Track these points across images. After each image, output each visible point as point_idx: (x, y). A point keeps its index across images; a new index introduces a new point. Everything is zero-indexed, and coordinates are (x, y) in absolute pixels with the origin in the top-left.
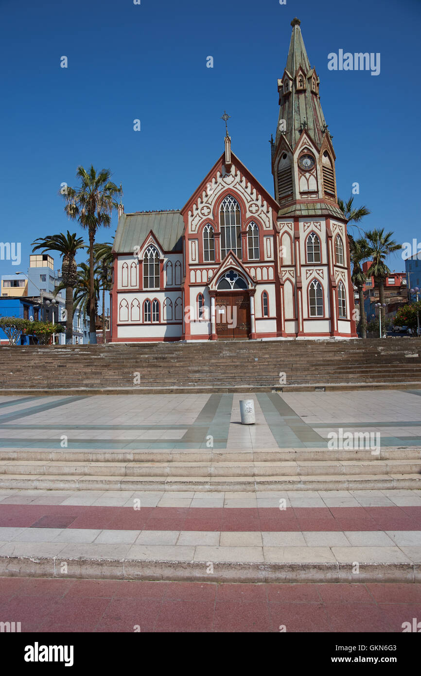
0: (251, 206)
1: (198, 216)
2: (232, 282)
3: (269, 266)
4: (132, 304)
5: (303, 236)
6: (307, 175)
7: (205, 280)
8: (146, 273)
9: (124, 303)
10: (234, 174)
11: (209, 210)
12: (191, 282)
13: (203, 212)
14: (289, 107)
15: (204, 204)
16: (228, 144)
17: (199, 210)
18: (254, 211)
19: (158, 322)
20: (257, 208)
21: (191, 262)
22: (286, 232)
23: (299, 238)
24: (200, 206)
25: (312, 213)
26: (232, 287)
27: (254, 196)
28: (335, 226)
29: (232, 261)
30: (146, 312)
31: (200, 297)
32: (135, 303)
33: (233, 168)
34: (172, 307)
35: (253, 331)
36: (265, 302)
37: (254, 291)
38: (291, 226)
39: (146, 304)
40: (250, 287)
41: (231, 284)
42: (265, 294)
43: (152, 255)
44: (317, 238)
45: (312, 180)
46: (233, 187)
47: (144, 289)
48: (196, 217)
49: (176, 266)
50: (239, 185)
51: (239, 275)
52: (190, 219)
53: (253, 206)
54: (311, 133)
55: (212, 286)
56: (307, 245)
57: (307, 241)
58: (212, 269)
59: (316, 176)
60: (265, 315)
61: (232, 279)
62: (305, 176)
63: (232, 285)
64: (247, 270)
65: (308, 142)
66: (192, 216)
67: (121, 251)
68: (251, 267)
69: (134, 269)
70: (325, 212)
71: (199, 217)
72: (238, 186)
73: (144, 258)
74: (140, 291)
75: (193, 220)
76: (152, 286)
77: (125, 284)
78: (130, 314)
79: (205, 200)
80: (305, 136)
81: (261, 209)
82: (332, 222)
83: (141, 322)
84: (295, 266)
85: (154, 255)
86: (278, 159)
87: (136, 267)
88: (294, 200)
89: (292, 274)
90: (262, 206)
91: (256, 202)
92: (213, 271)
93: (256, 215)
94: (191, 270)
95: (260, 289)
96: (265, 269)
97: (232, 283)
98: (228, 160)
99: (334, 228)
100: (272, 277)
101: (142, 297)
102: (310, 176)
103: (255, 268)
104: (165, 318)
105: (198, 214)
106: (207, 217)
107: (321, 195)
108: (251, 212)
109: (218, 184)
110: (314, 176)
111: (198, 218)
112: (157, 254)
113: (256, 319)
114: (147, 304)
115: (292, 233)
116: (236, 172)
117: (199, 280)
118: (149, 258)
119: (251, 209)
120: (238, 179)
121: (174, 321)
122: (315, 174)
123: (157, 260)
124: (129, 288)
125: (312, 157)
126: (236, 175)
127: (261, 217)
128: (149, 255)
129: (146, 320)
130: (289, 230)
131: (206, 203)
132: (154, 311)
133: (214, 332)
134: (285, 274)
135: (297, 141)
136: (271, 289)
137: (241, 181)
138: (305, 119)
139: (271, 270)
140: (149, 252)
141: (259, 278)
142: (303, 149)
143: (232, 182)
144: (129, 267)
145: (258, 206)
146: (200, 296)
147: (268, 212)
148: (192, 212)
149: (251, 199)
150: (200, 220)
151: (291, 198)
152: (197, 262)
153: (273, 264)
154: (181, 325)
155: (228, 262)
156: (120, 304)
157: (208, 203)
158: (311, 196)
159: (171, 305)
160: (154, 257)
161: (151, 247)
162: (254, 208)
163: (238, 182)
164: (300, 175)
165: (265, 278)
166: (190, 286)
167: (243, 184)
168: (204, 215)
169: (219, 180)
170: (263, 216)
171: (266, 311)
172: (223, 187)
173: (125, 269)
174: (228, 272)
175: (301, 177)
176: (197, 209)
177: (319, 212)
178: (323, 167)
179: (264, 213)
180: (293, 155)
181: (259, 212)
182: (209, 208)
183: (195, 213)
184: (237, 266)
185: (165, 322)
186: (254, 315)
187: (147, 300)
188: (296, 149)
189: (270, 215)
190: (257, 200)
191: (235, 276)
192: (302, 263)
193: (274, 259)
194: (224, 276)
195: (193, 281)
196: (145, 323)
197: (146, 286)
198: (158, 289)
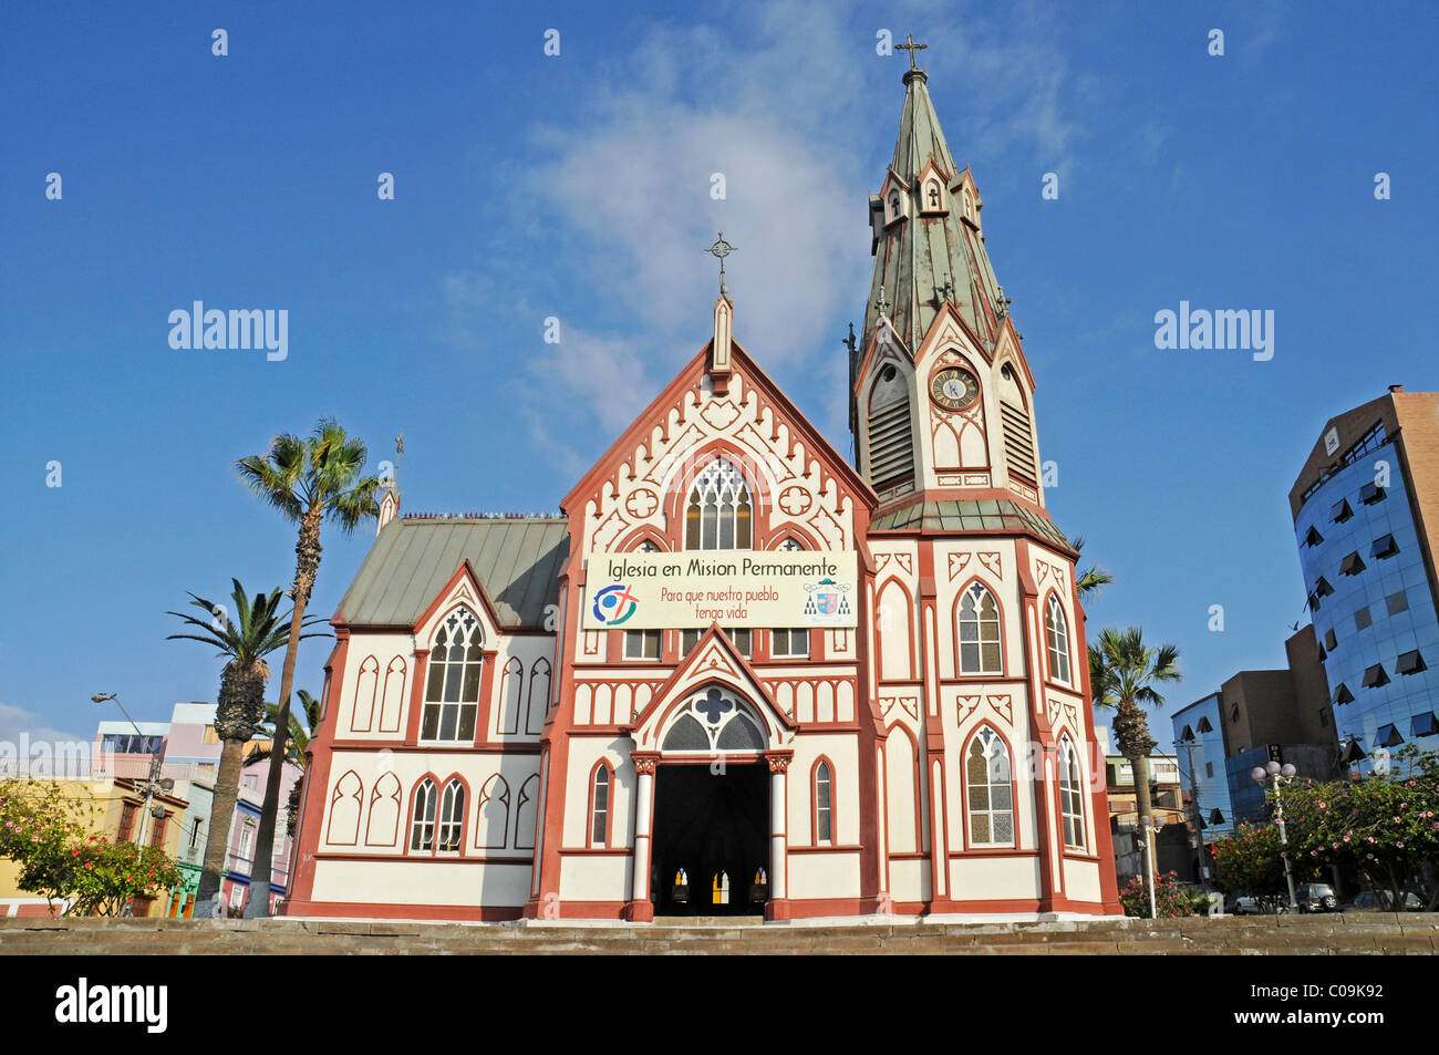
0: (786, 493)
1: (615, 517)
2: (714, 726)
3: (840, 679)
4: (375, 788)
5: (945, 591)
6: (957, 421)
7: (623, 719)
8: (434, 693)
9: (349, 786)
10: (737, 400)
11: (652, 502)
12: (576, 723)
13: (632, 505)
14: (901, 252)
15: (638, 483)
16: (723, 316)
17: (621, 501)
18: (796, 509)
19: (456, 854)
20: (806, 500)
21: (580, 658)
22: (893, 579)
23: (934, 597)
24: (625, 487)
25: (973, 525)
26: (713, 743)
27: (797, 465)
28: (1044, 568)
29: (719, 659)
30: (419, 817)
31: (603, 771)
32: (387, 788)
33: (735, 385)
34: (508, 805)
35: (779, 893)
36: (824, 793)
37: (788, 755)
38: (910, 562)
39: (422, 791)
40: (774, 745)
41: (709, 733)
42: (824, 767)
43: (459, 637)
44: (992, 599)
45: (972, 437)
46: (734, 436)
47: (422, 743)
48: (610, 519)
49: (534, 673)
50: (753, 430)
51: (739, 706)
52: (590, 523)
53: (795, 492)
54: (967, 313)
55: (645, 736)
56: (958, 621)
57: (960, 608)
58: (648, 682)
59: (981, 426)
60: (821, 839)
61: (714, 718)
62: (950, 425)
63: (713, 735)
64: (768, 688)
65: (957, 337)
66: (598, 515)
67: (365, 618)
68: (780, 680)
69: (396, 677)
70: (1014, 525)
71: (621, 519)
72: (747, 434)
73: (434, 644)
74: (407, 747)
75: (600, 529)
76: (447, 735)
77: (361, 723)
78: (364, 824)
79: (642, 468)
80: (948, 319)
81: (818, 500)
82: (1035, 552)
83: (398, 851)
84: (923, 683)
85: (468, 636)
86: (867, 382)
87: (404, 671)
88: (917, 490)
89: (913, 712)
90: (823, 493)
91: (801, 481)
92: (653, 690)
93: (801, 521)
94: (581, 682)
95: (807, 750)
96: (825, 688)
97: (713, 731)
98: (723, 360)
99: (1041, 575)
100: (847, 713)
101: (412, 768)
102: (965, 425)
103: (794, 683)
104: (483, 842)
105: (616, 511)
106: (644, 521)
107: (1000, 478)
108: (786, 510)
109: (685, 426)
110: (976, 425)
111: (615, 524)
112: (477, 637)
113: (791, 851)
114: (427, 791)
115: (912, 583)
116: (744, 394)
117: (602, 719)
118: (449, 644)
119: (785, 501)
120: (749, 413)
121: (510, 853)
122: (978, 419)
123: (476, 653)
124: (375, 736)
125: (970, 375)
126: (744, 404)
127: (816, 528)
128: (451, 636)
129: (416, 846)
130: (902, 575)
131: (644, 480)
132: (446, 818)
133: (642, 892)
134: (890, 708)
135: (924, 334)
136: (843, 753)
137: (759, 421)
138: (949, 280)
139: (847, 692)
140: (452, 628)
141: (804, 717)
142: (945, 353)
143: (731, 423)
144: (383, 671)
145: (808, 494)
146: (603, 769)
147: (839, 511)
148: (598, 502)
149: (789, 472)
150: (620, 531)
151: (910, 487)
152: (601, 658)
153: (852, 671)
154: (530, 867)
155: (704, 660)
156: (337, 787)
157: (653, 481)
158: (969, 480)
159: (505, 799)
160: (467, 644)
161: (462, 613)
162: (796, 501)
163: (747, 424)
164: (937, 421)
165: (825, 716)
166: (571, 735)
167: (766, 429)
168: (637, 517)
169: (691, 413)
170: (822, 521)
171: (825, 823)
172: (700, 436)
173: (368, 677)
174: (703, 696)
175: (938, 426)
176: (615, 496)
177: (994, 525)
178: (1002, 402)
179: (827, 515)
180: (914, 368)
181: (813, 511)
182: (655, 496)
183: (608, 505)
184: (733, 673)
185: (482, 854)
186: (785, 836)
187: (429, 778)
188: (922, 349)
189: (846, 520)
190: (807, 475)
191: (727, 706)
192: (943, 676)
193: (858, 656)
194: (688, 706)
195: (581, 718)
196: (412, 853)
197: (429, 733)
198: (469, 744)
